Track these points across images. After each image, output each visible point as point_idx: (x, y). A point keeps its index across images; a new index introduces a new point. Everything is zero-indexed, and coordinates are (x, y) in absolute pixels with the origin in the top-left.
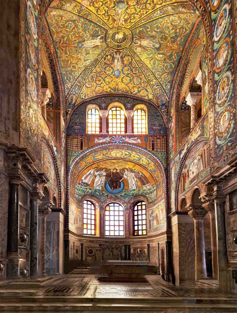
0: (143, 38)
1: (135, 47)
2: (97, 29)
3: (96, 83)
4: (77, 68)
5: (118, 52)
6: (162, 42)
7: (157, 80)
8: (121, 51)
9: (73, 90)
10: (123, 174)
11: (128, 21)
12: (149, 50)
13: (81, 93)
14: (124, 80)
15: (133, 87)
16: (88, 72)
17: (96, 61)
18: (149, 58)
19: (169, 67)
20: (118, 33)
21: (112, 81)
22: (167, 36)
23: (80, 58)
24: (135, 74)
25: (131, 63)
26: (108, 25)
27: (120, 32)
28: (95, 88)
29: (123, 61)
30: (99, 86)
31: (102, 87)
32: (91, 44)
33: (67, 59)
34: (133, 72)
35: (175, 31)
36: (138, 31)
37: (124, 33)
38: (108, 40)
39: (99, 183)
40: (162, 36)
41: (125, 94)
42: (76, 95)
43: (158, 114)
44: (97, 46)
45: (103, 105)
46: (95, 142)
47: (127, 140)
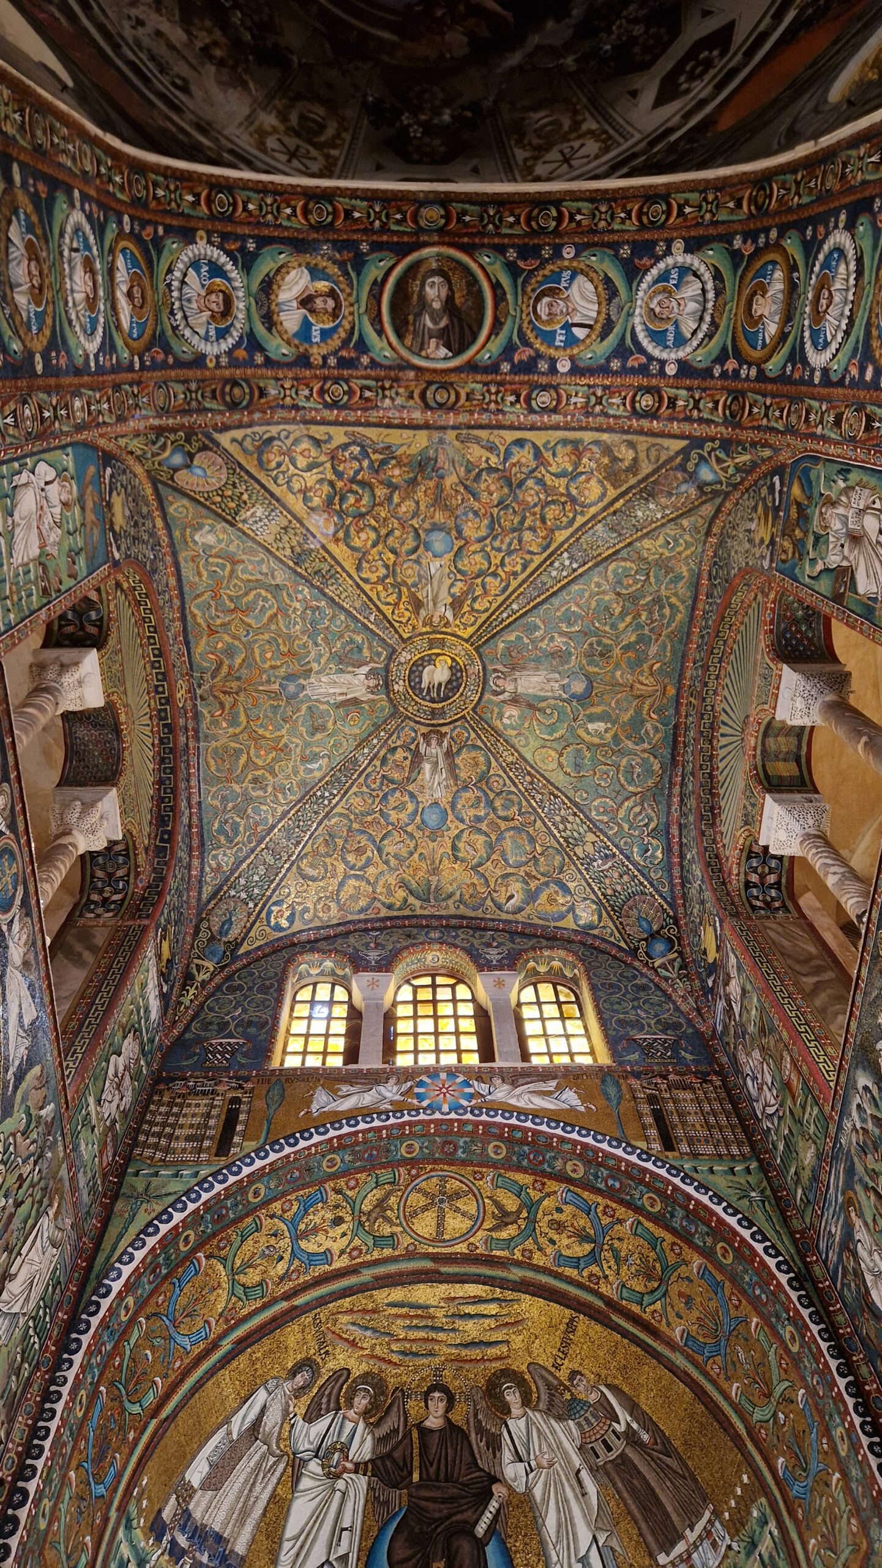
0: (524, 668)
1: (496, 710)
2: (359, 639)
3: (346, 863)
4: (270, 789)
5: (435, 732)
6: (591, 669)
7: (601, 831)
8: (444, 729)
9: (242, 881)
11: (466, 608)
12: (548, 711)
13: (274, 899)
14: (461, 845)
15: (506, 876)
16: (316, 813)
17: (349, 765)
18: (554, 745)
19: (638, 770)
20: (431, 660)
21: (411, 854)
22: (609, 642)
23: (286, 745)
24: (505, 819)
25: (484, 777)
26: (396, 625)
27: (438, 655)
28: (341, 884)
29: (452, 768)
30: (357, 877)
31: (369, 883)
32: (332, 691)
33: (233, 745)
34: (494, 810)
35: (634, 618)
36: (501, 645)
37: (453, 660)
38: (396, 687)
40: (591, 644)
41: (473, 914)
42: (251, 905)
43: (637, 981)
44: (355, 702)
45: (373, 956)
46: (314, 1107)
47: (501, 1093)
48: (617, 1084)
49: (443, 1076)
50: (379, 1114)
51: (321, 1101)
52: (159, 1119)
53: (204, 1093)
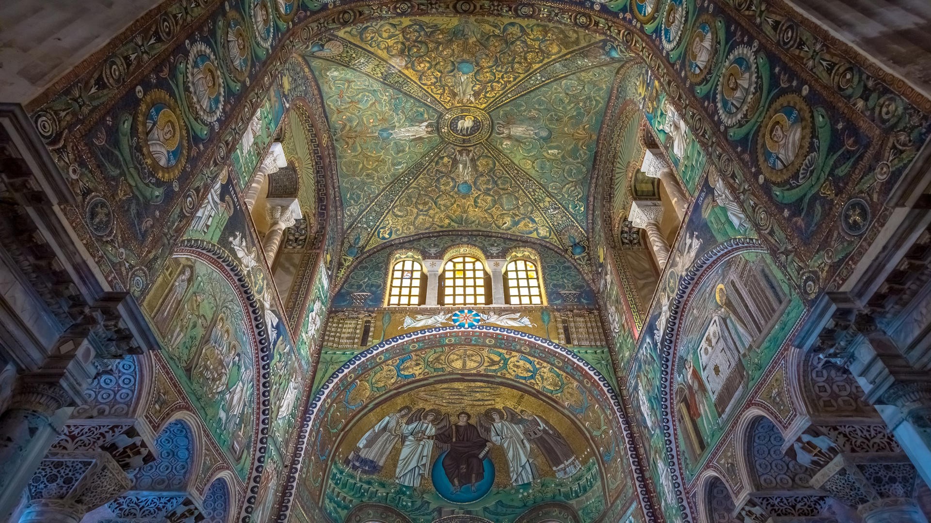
5: (465, 150)
10: (488, 430)
27: (466, 115)
30: (424, 215)
39: (413, 464)
43: (566, 265)
44: (420, 138)
46: (405, 325)
47: (493, 319)
48: (549, 315)
49: (466, 311)
50: (436, 328)
51: (408, 322)
52: (333, 329)
53: (353, 318)
